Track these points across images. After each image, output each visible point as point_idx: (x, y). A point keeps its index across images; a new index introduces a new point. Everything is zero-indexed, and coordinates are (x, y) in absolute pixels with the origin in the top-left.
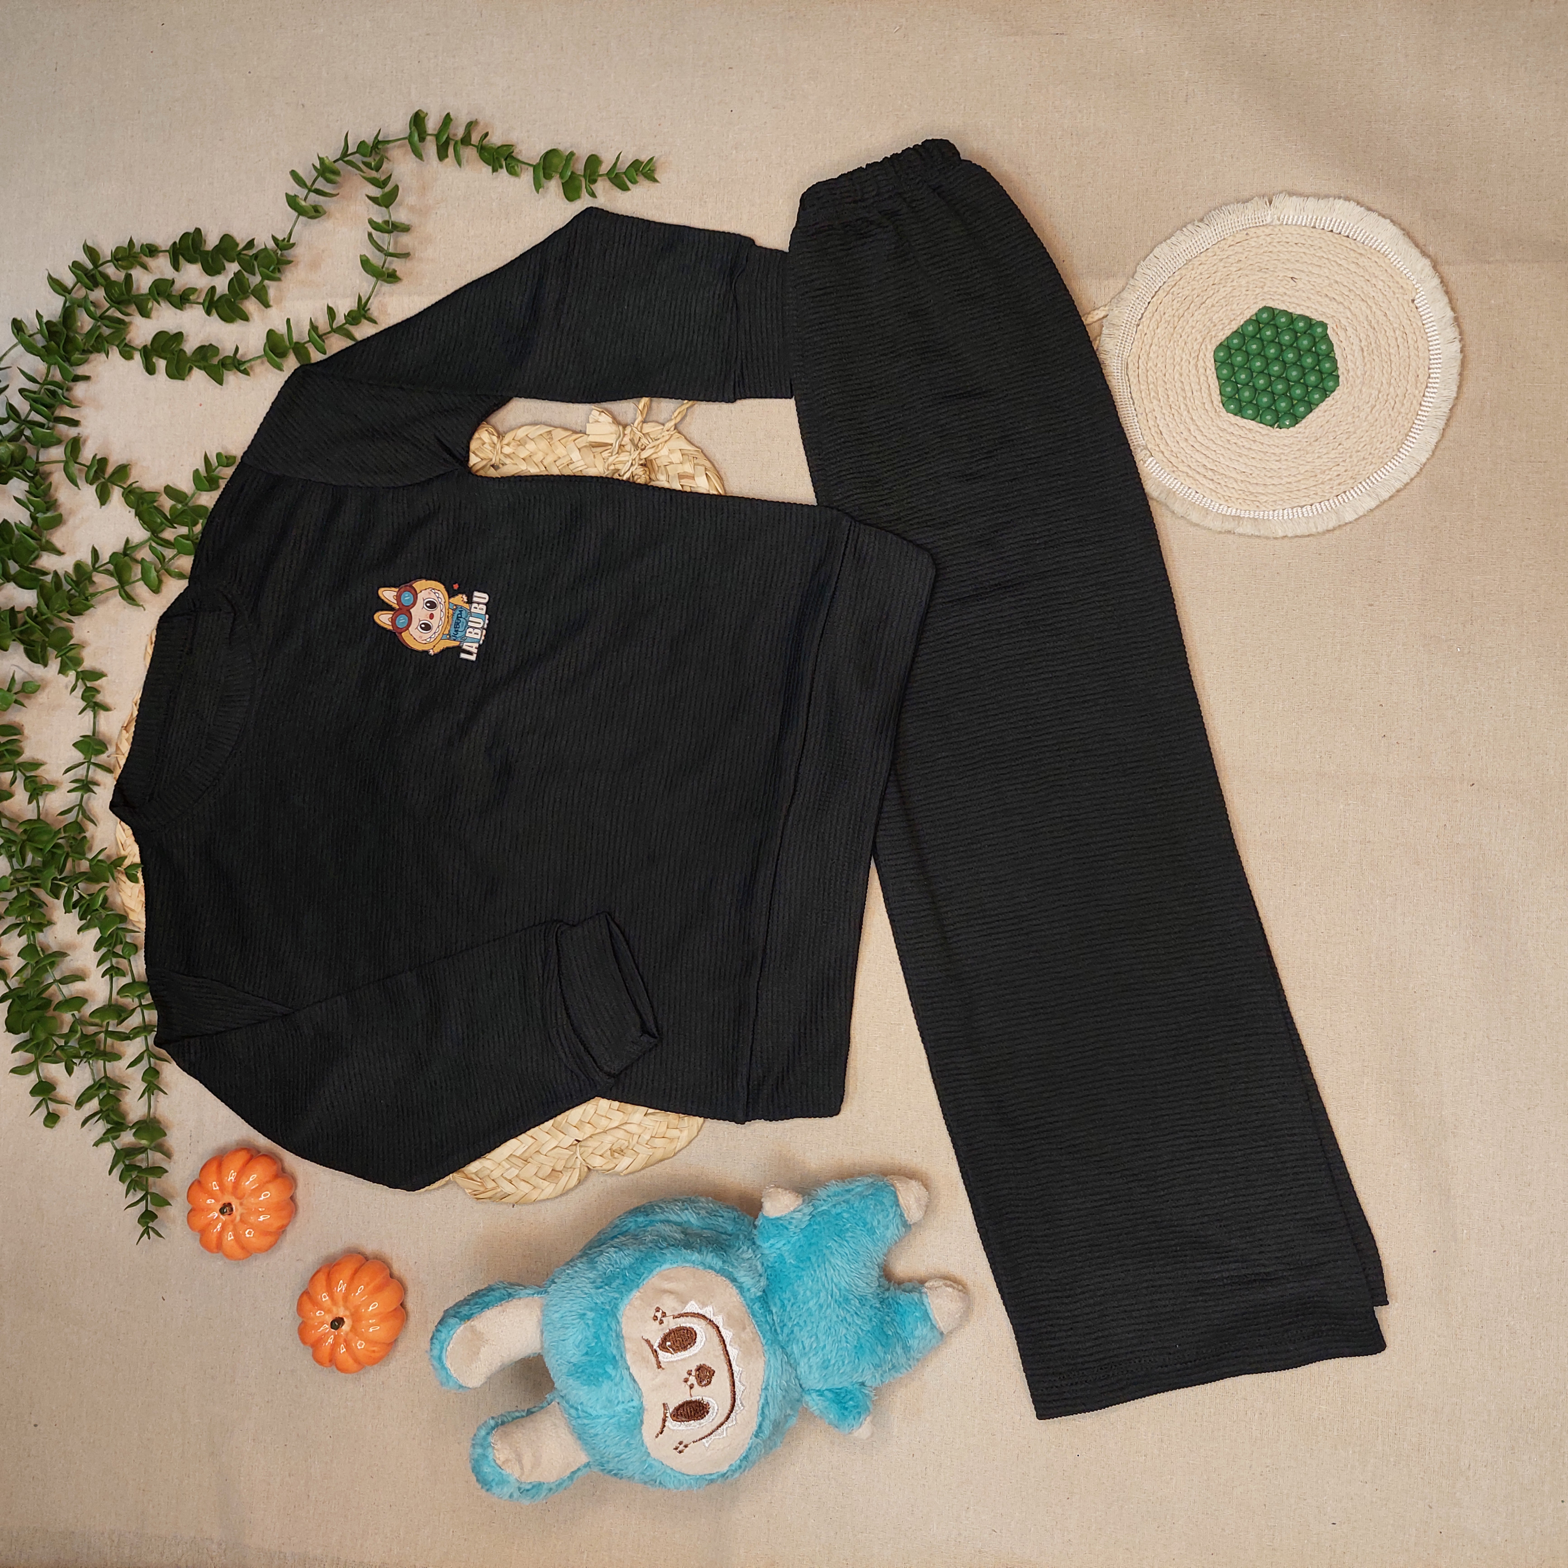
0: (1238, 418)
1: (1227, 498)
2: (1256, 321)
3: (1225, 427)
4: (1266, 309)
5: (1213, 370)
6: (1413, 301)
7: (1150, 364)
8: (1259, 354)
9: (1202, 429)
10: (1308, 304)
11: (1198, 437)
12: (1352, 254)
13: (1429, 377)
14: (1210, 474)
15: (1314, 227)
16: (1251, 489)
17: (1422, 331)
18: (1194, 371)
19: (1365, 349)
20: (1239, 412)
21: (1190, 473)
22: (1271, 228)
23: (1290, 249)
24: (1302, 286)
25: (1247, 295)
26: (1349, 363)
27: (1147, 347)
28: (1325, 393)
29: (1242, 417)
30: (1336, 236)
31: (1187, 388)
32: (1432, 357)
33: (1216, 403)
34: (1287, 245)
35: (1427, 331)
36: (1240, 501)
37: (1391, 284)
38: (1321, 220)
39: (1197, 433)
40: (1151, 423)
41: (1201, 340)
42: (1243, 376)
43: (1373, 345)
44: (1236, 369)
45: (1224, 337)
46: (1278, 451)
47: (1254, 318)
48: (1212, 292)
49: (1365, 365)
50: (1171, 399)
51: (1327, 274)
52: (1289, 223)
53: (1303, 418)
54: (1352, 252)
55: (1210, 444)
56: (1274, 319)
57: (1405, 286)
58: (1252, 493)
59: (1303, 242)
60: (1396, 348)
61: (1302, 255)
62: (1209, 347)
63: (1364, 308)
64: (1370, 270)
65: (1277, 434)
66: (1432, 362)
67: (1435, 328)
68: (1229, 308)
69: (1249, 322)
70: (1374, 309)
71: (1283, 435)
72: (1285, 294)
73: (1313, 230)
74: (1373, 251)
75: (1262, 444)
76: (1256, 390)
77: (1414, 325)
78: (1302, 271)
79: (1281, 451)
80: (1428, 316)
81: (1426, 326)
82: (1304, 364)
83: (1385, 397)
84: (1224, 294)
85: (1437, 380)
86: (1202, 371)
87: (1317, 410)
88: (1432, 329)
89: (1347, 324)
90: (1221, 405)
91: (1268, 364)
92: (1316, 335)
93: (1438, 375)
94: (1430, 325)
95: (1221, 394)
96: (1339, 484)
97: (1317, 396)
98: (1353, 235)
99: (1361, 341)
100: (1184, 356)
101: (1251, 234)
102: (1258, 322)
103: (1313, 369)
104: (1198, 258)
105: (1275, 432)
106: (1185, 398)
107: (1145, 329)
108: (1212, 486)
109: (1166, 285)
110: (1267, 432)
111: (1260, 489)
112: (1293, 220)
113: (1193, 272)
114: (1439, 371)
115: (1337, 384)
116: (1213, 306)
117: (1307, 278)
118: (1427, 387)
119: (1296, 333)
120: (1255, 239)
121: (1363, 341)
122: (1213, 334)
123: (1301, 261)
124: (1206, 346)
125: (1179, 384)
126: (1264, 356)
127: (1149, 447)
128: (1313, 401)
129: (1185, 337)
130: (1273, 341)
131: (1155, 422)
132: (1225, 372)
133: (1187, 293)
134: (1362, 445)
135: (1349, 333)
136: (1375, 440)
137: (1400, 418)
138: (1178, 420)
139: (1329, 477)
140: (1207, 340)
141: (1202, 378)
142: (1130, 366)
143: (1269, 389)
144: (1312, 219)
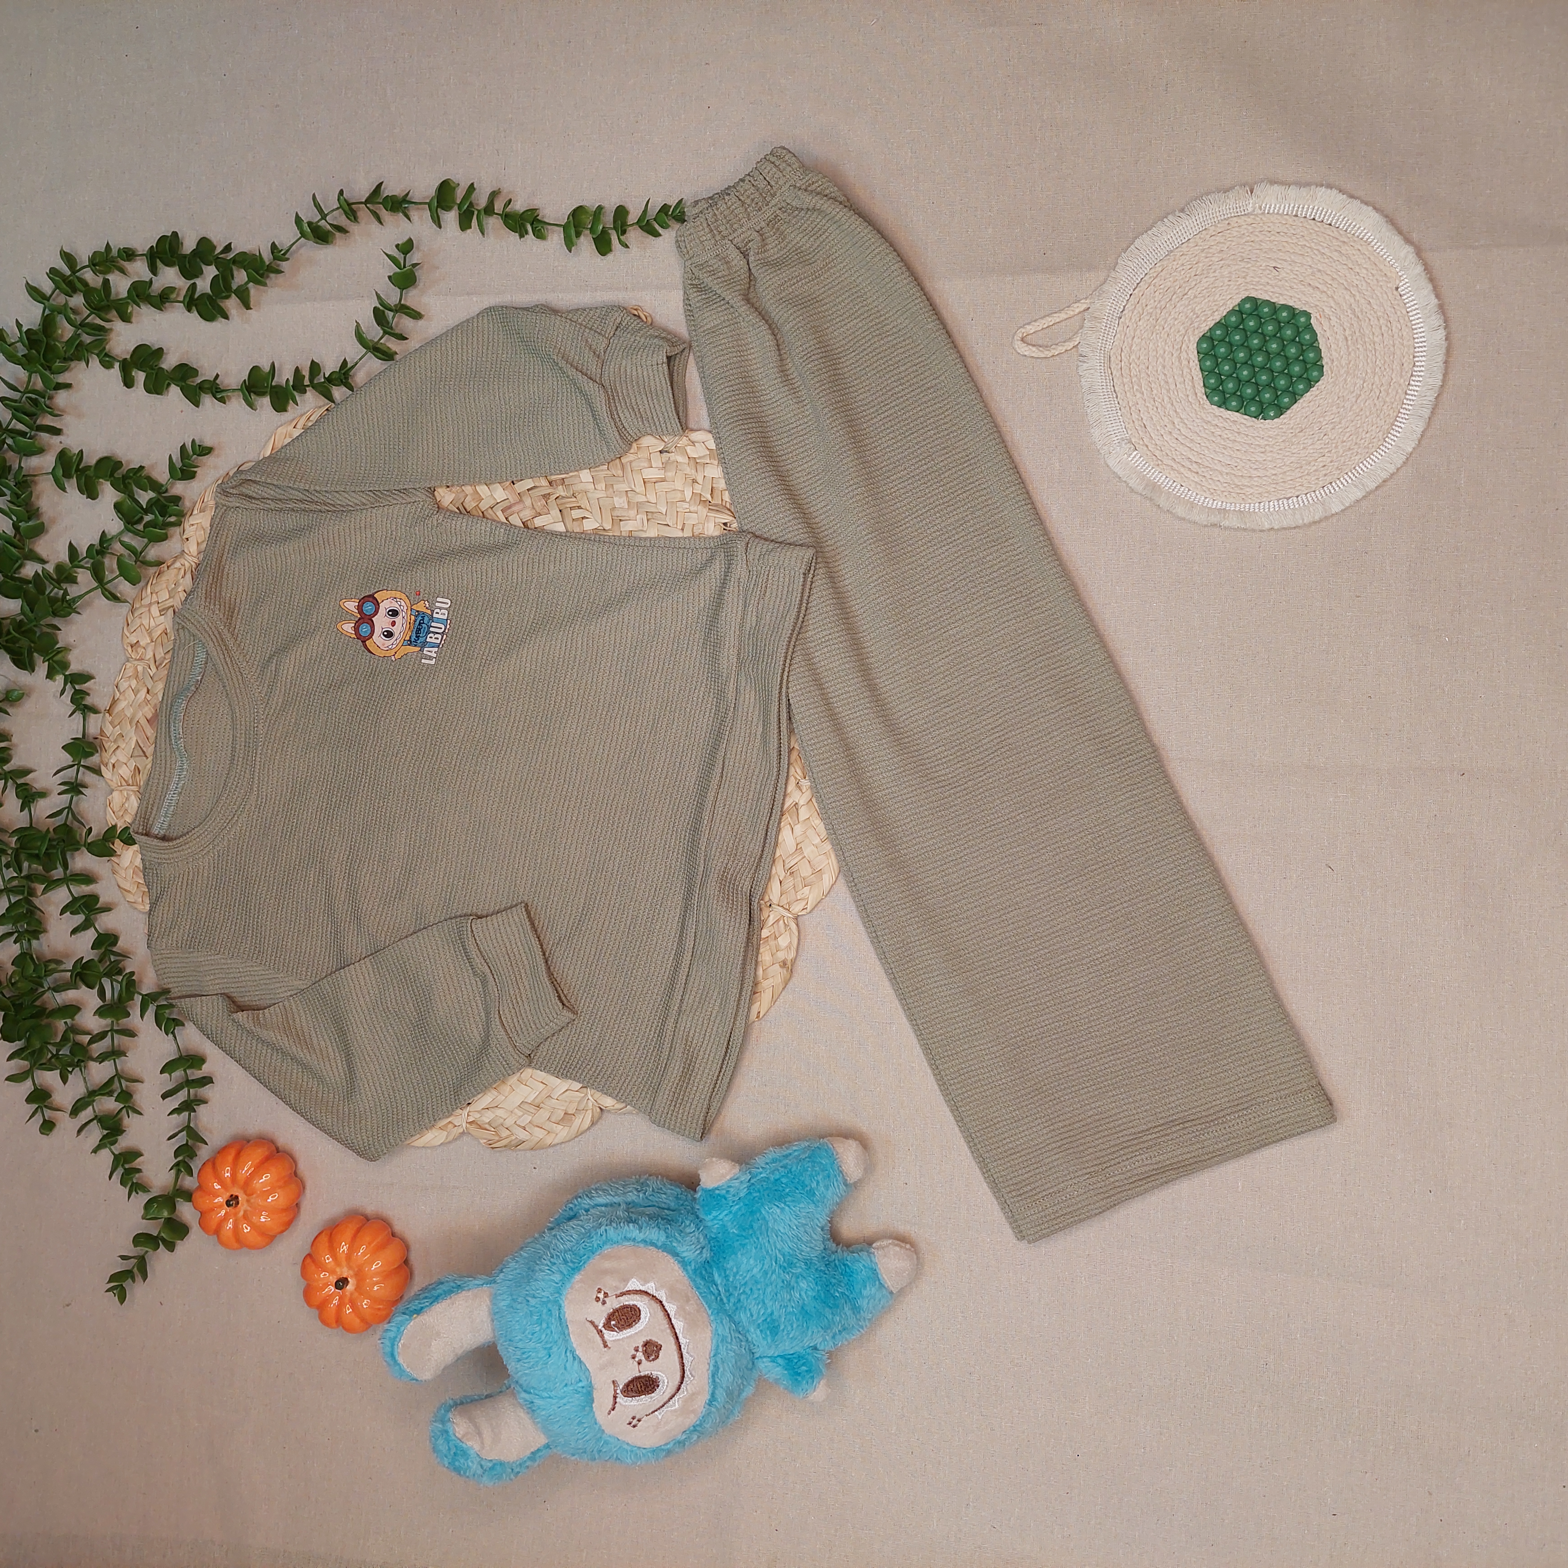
0: (1222, 409)
1: (1212, 491)
2: (1238, 311)
3: (1210, 419)
4: (1248, 299)
5: (1197, 362)
6: (1397, 289)
7: (1133, 357)
8: (1242, 345)
9: (1186, 421)
10: (1291, 293)
11: (1182, 430)
12: (1335, 243)
13: (1414, 365)
14: (1194, 467)
15: (1296, 216)
16: (1236, 481)
17: (1407, 318)
18: (1177, 363)
19: (1349, 338)
20: (1223, 404)
21: (1175, 466)
22: (1252, 217)
23: (1273, 238)
24: (1285, 275)
25: (1229, 285)
26: (1334, 353)
27: (1130, 339)
28: (1310, 384)
29: (1227, 409)
30: (1319, 224)
31: (1170, 380)
32: (1416, 345)
33: (1199, 394)
34: (1269, 235)
35: (1411, 318)
36: (1225, 494)
37: (1374, 272)
38: (1303, 208)
39: (1181, 426)
40: (1135, 416)
41: (1183, 332)
42: (1227, 368)
43: (1358, 334)
44: (1220, 360)
45: (1207, 328)
46: (1263, 442)
47: (1237, 308)
48: (1194, 283)
49: (1350, 354)
50: (1155, 392)
51: (1310, 263)
52: (1271, 211)
53: (1288, 409)
54: (1334, 241)
55: (1195, 437)
56: (1256, 309)
57: (1389, 274)
58: (1238, 486)
59: (1285, 231)
60: (1380, 337)
61: (1285, 244)
62: (1192, 339)
63: (1347, 297)
64: (1353, 258)
65: (1262, 425)
66: (1417, 350)
67: (1419, 316)
68: (1211, 299)
69: (1232, 312)
70: (1357, 298)
71: (1267, 426)
72: (1268, 283)
73: (1295, 218)
74: (1356, 239)
75: (1247, 436)
76: (1240, 381)
77: (1399, 313)
78: (1285, 260)
79: (1266, 443)
80: (1412, 303)
81: (1411, 314)
82: (1288, 355)
83: (1370, 386)
84: (1206, 285)
85: (1422, 369)
86: (1185, 362)
87: (1301, 401)
88: (1416, 317)
89: (1331, 313)
90: (1205, 397)
91: (1251, 355)
92: (1299, 325)
93: (1423, 363)
94: (1414, 312)
95: (1204, 385)
96: (1325, 475)
97: (1301, 387)
98: (1336, 223)
99: (1345, 330)
100: (1167, 348)
101: (1233, 224)
102: (1241, 312)
103: (1297, 359)
104: (1179, 249)
105: (1260, 423)
106: (1168, 391)
107: (1127, 321)
108: (1196, 479)
109: (1148, 276)
110: (1252, 424)
111: (1245, 482)
112: (1275, 208)
113: (1175, 263)
114: (1424, 359)
115: (1322, 374)
116: (1195, 297)
117: (1290, 267)
118: (1412, 375)
119: (1279, 322)
120: (1237, 229)
121: (1347, 329)
122: (1196, 325)
123: (1283, 250)
124: (1189, 337)
125: (1162, 377)
126: (1247, 347)
127: (1133, 440)
128: (1297, 392)
129: (1167, 329)
130: (1256, 332)
131: (1139, 415)
132: (1208, 363)
133: (1169, 284)
134: (1348, 435)
135: (1332, 322)
136: (1361, 430)
137: (1385, 407)
138: (1162, 413)
139: (1315, 468)
140: (1190, 331)
141: (1186, 370)
142: (1112, 359)
143: (1253, 380)
144: (1294, 207)
